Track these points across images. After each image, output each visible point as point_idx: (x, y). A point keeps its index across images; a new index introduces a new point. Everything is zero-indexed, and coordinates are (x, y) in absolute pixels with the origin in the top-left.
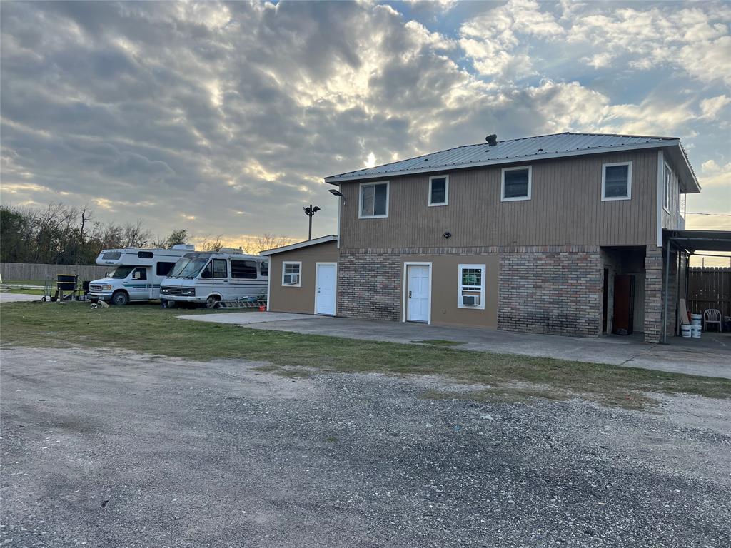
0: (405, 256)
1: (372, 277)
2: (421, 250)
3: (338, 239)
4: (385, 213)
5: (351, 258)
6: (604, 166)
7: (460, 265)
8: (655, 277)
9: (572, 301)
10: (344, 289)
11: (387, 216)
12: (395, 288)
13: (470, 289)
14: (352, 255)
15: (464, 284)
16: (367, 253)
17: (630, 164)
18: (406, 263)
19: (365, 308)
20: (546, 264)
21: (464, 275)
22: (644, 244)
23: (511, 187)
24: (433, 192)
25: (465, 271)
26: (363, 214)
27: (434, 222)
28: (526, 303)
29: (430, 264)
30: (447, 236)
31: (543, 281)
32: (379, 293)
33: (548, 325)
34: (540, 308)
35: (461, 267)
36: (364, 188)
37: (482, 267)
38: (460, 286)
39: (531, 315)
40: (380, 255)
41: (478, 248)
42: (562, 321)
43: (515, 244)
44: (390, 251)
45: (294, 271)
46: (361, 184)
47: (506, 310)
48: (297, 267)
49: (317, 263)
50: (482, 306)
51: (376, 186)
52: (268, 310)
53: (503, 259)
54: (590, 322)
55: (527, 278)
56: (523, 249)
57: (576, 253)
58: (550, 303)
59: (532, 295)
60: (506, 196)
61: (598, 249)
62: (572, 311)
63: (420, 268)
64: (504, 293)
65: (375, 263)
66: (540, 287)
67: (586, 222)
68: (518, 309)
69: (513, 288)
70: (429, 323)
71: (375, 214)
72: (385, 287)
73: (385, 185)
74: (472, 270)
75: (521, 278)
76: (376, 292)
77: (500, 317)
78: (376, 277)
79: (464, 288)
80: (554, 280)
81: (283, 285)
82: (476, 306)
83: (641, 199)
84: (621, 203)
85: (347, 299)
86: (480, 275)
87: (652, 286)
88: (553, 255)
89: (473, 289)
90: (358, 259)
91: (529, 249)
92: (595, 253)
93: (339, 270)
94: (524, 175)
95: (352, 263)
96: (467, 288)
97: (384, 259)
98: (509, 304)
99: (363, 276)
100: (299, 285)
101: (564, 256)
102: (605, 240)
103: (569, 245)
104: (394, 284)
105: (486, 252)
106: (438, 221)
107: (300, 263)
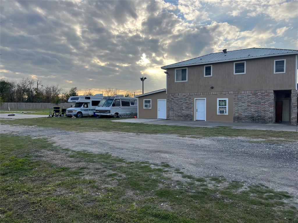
0: (195, 96)
1: (181, 104)
2: (201, 93)
3: (166, 90)
4: (186, 80)
5: (172, 97)
6: (275, 61)
7: (217, 99)
8: (295, 101)
9: (263, 111)
10: (169, 109)
11: (187, 81)
12: (191, 108)
13: (222, 107)
14: (172, 96)
15: (219, 106)
16: (179, 95)
17: (285, 60)
18: (195, 99)
19: (179, 116)
20: (252, 98)
21: (219, 102)
22: (291, 89)
23: (237, 69)
24: (206, 71)
25: (219, 101)
26: (177, 81)
27: (206, 83)
28: (244, 112)
29: (205, 98)
30: (212, 88)
31: (251, 104)
32: (184, 110)
33: (253, 120)
34: (250, 114)
35: (218, 99)
36: (177, 71)
37: (227, 99)
38: (218, 106)
39: (246, 116)
40: (184, 96)
41: (225, 92)
42: (259, 118)
43: (240, 90)
44: (188, 94)
45: (148, 103)
46: (175, 69)
47: (237, 115)
48: (150, 101)
49: (158, 100)
50: (227, 114)
51: (182, 69)
52: (138, 118)
53: (235, 96)
54: (270, 118)
55: (245, 103)
56: (243, 92)
57: (264, 93)
58: (254, 112)
59: (246, 109)
60: (236, 73)
61: (273, 92)
62: (263, 114)
63: (201, 100)
64: (236, 108)
65: (182, 99)
66: (250, 106)
67: (268, 82)
68: (241, 114)
69: (239, 107)
70: (205, 121)
71: (182, 80)
72: (187, 108)
73: (186, 69)
74: (222, 101)
75: (242, 103)
76: (183, 110)
77: (234, 117)
78: (183, 104)
79: (219, 107)
80: (255, 103)
81: (144, 108)
82: (225, 114)
83: (289, 73)
84: (282, 74)
85: (171, 113)
86: (226, 102)
87: (294, 104)
88: (255, 94)
89: (223, 107)
90: (175, 97)
91: (245, 92)
92: (271, 93)
93: (167, 102)
94: (243, 65)
95: (172, 99)
96: (221, 107)
97: (186, 97)
98: (238, 113)
99: (177, 104)
100: (151, 108)
101: (260, 95)
102: (275, 88)
103: (261, 90)
104: (191, 106)
105: (228, 93)
106: (208, 83)
107: (151, 100)
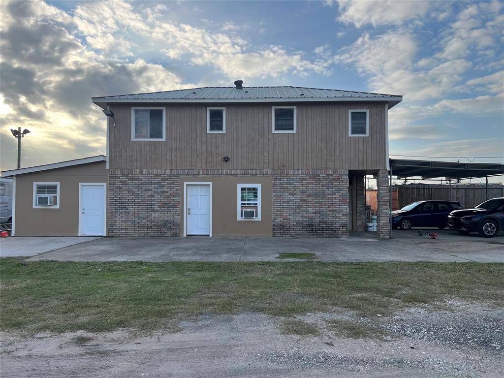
0: (185, 176)
1: (149, 196)
2: (201, 172)
3: (107, 160)
4: (161, 137)
5: (124, 178)
6: (350, 111)
7: (238, 185)
8: (385, 192)
9: (330, 211)
10: (113, 210)
11: (164, 139)
12: (175, 206)
13: (248, 204)
14: (124, 175)
15: (242, 201)
16: (142, 173)
17: (367, 111)
18: (185, 183)
19: (141, 227)
20: (309, 184)
21: (242, 193)
22: (378, 169)
23: (280, 122)
24: (211, 121)
25: (243, 189)
26: (136, 137)
27: (213, 147)
28: (294, 214)
29: (211, 183)
30: (226, 159)
31: (308, 196)
32: (158, 211)
33: (312, 230)
34: (306, 217)
35: (240, 186)
36: (136, 112)
37: (259, 186)
38: (239, 202)
39: (299, 223)
40: (157, 175)
41: (254, 171)
42: (322, 227)
43: (285, 168)
44: (168, 172)
45: (49, 192)
46: (133, 108)
47: (279, 220)
48: (55, 187)
49: (81, 184)
50: (259, 218)
51: (151, 111)
53: (275, 179)
54: (343, 226)
55: (295, 194)
56: (291, 172)
57: (332, 175)
58: (313, 213)
59: (299, 207)
60: (276, 129)
61: (348, 173)
62: (330, 218)
63: (199, 187)
64: (277, 206)
65: (151, 183)
66: (305, 201)
67: (338, 152)
68: (289, 219)
69: (284, 202)
70: (211, 236)
71: (150, 137)
72: (164, 205)
73: (161, 111)
74: (249, 189)
75: (290, 194)
76: (154, 211)
77: (274, 226)
78: (153, 196)
79: (242, 204)
80: (316, 196)
81: (34, 207)
82: (255, 219)
83: (375, 137)
84: (362, 139)
85: (119, 219)
86: (257, 193)
87: (384, 198)
88: (315, 176)
89: (250, 204)
90: (132, 179)
91: (296, 171)
92: (345, 175)
93: (109, 190)
94: (290, 113)
95: (124, 183)
96: (245, 204)
97: (162, 180)
98: (281, 215)
99: (138, 196)
100: (58, 207)
101: (323, 178)
102: (352, 165)
103: (326, 169)
104: (175, 202)
105: (261, 173)
106: (217, 147)
107: (58, 184)
